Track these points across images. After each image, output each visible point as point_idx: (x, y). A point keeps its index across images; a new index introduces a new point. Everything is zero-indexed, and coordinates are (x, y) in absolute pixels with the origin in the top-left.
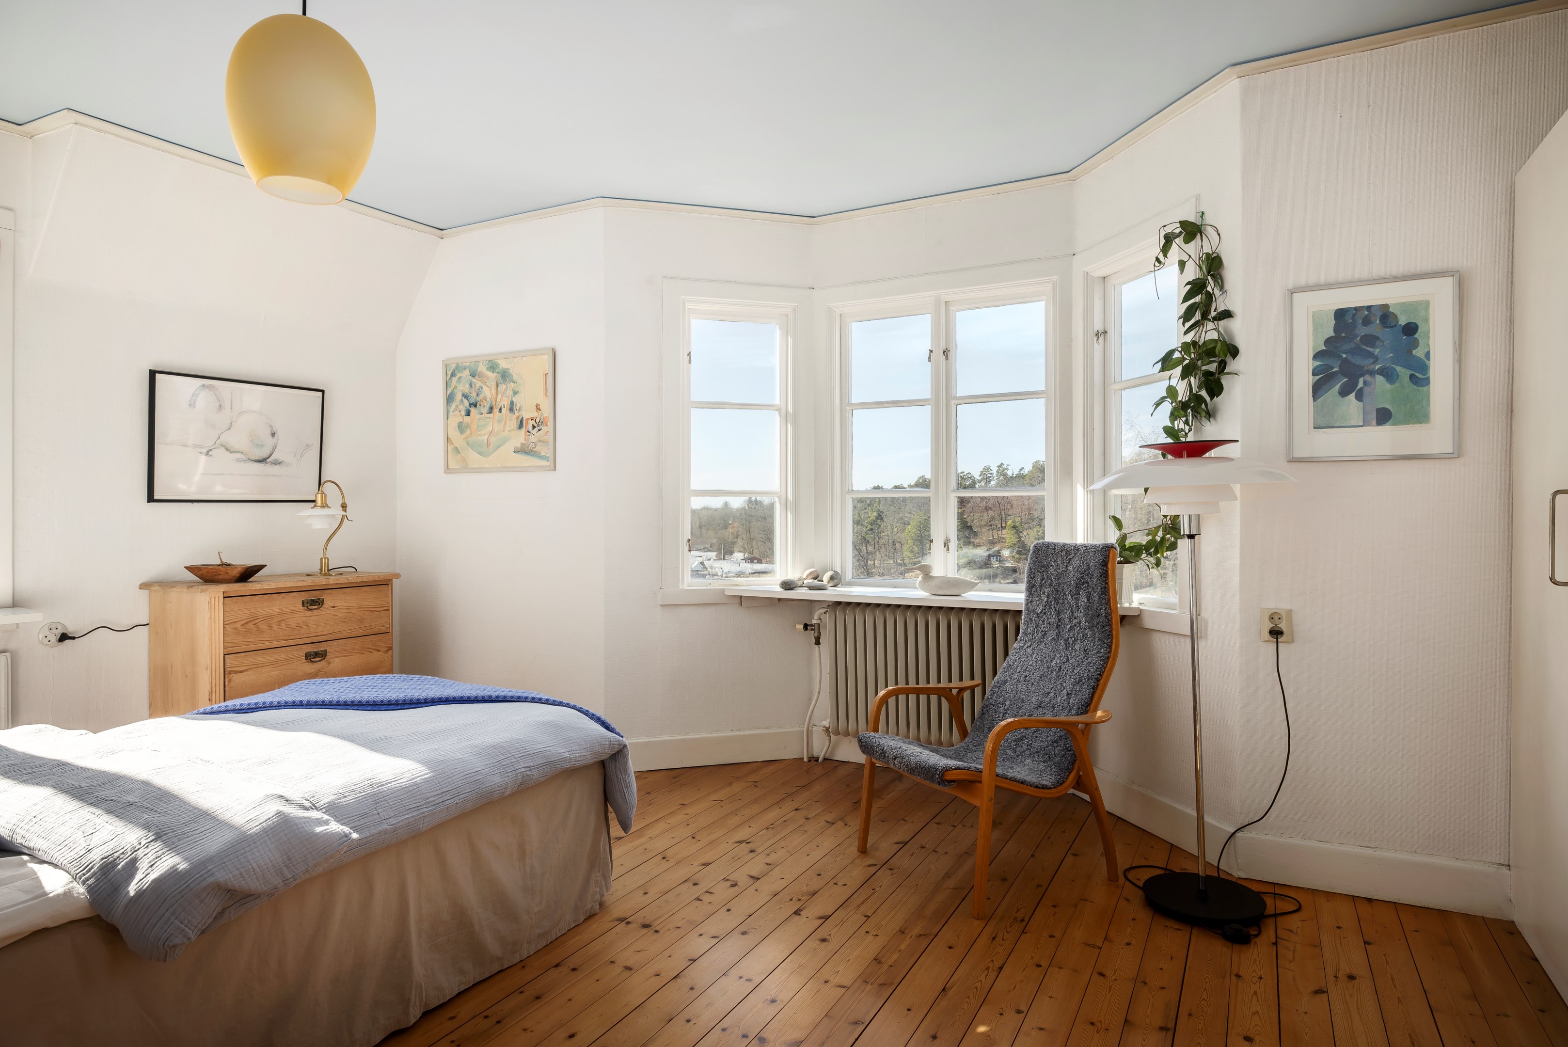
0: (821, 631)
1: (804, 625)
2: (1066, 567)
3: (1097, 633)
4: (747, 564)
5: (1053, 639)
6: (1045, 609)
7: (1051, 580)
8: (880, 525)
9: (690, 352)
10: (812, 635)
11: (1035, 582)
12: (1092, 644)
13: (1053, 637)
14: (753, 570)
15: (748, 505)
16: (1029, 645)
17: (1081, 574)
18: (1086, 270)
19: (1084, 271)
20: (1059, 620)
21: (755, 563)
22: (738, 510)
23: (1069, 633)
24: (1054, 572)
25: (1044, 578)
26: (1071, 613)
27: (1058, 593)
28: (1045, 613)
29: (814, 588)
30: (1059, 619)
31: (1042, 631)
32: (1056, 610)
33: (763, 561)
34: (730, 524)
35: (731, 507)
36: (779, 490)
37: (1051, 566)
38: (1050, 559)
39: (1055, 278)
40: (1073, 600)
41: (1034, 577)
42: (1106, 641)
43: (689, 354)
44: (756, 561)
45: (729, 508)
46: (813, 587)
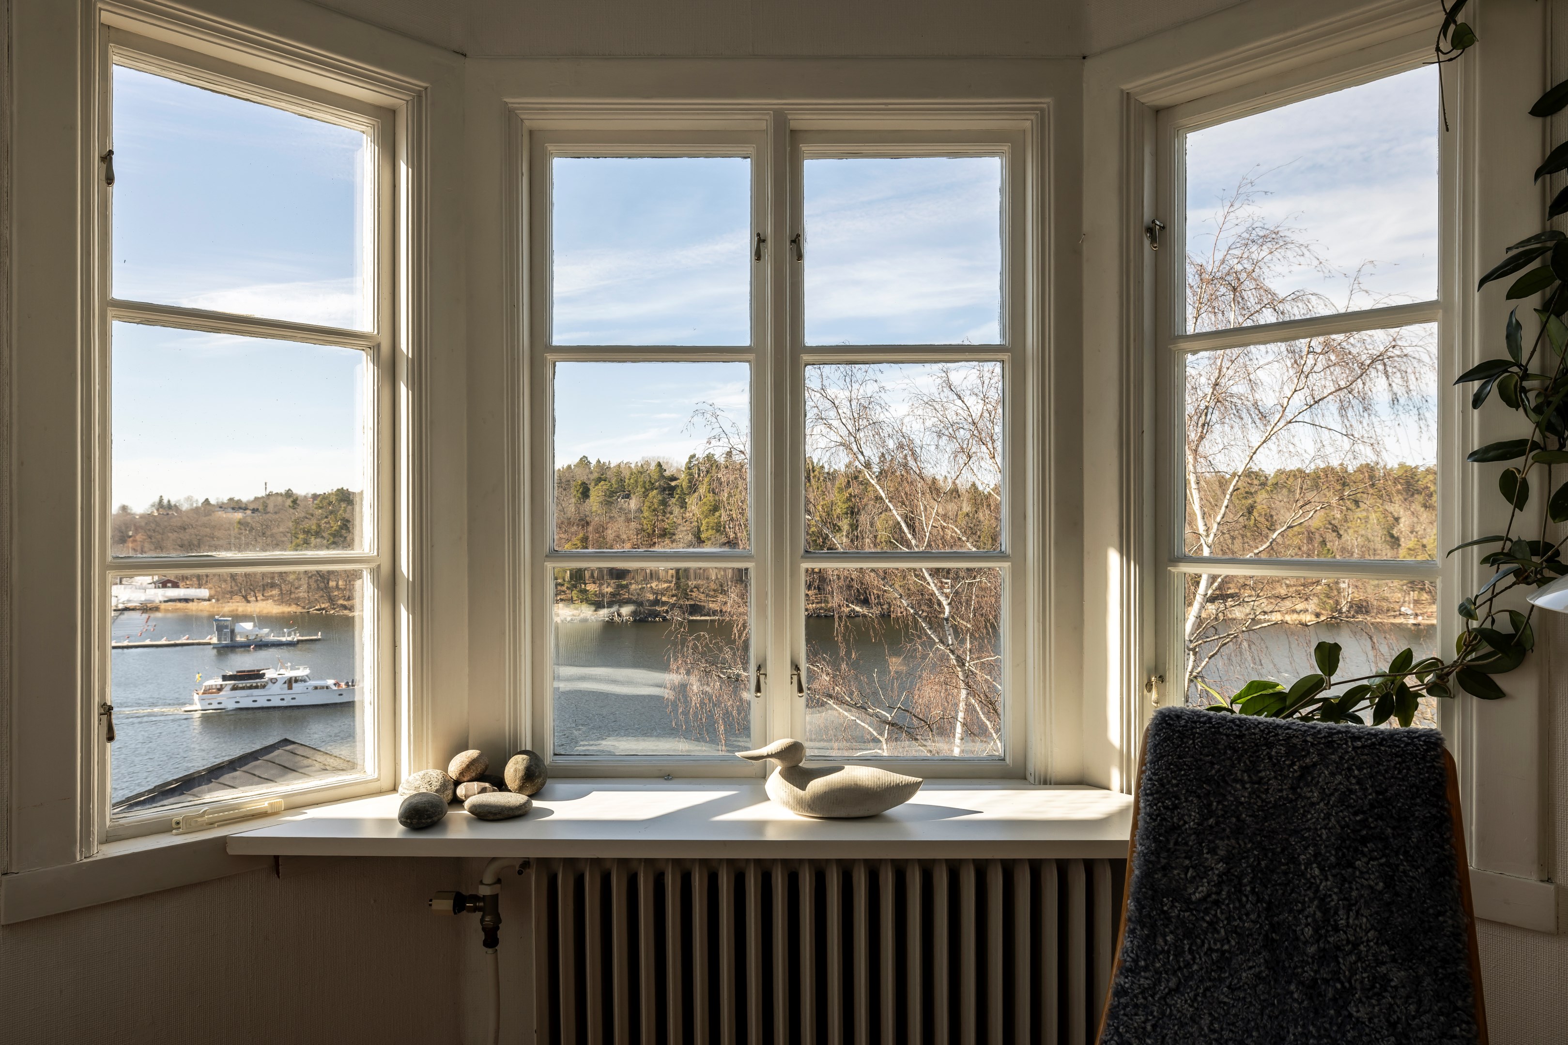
0: (500, 911)
1: (456, 899)
2: (1293, 789)
3: (1428, 979)
4: (157, 591)
5: (1257, 976)
6: (1218, 893)
7: (1238, 819)
11: (1179, 819)
12: (1412, 1008)
13: (1257, 970)
14: (166, 597)
15: (158, 510)
16: (1173, 985)
17: (1356, 814)
18: (1127, 87)
19: (1122, 91)
20: (1274, 928)
21: (169, 587)
22: (142, 516)
23: (1315, 967)
24: (1250, 797)
25: (1211, 813)
26: (1319, 914)
27: (1266, 855)
28: (1217, 903)
29: (498, 817)
30: (1271, 925)
31: (1210, 949)
32: (1259, 900)
33: (181, 584)
34: (130, 537)
35: (133, 512)
36: (376, 553)
37: (1236, 781)
38: (1228, 763)
39: (1046, 102)
40: (1327, 880)
41: (1176, 807)
42: (1460, 1003)
45: (130, 514)
46: (495, 814)
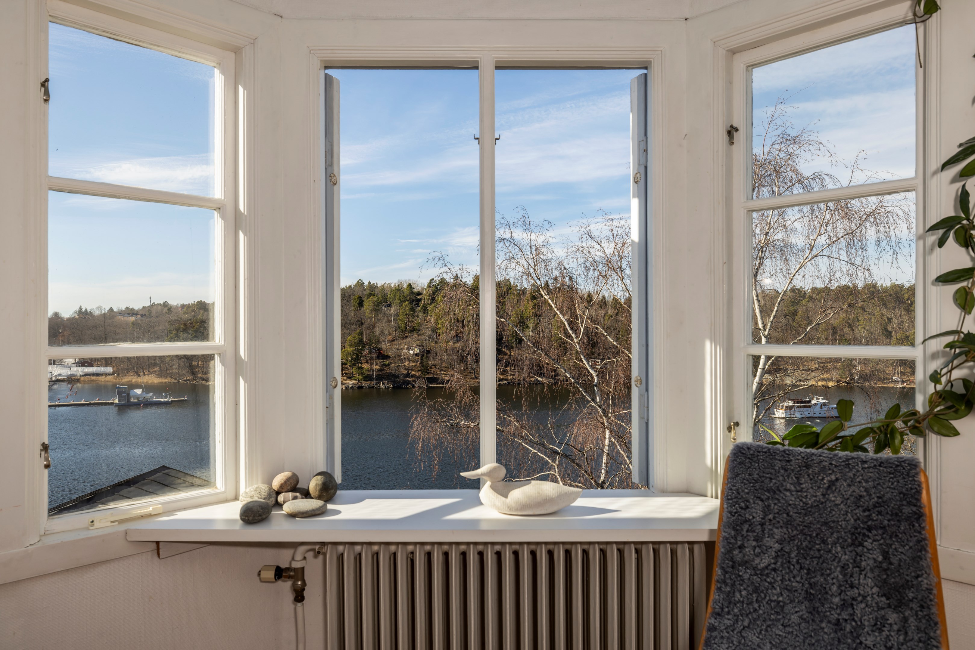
0: (305, 578)
1: (276, 571)
2: (824, 495)
3: (912, 619)
4: (78, 368)
5: (801, 617)
6: (775, 564)
8: (203, 333)
9: (47, 80)
10: (286, 586)
11: (750, 515)
12: (901, 637)
13: (801, 613)
14: (84, 372)
16: (746, 623)
17: (864, 511)
20: (811, 586)
21: (86, 366)
22: (69, 319)
23: (838, 611)
24: (795, 501)
25: (770, 511)
26: (840, 577)
27: (806, 539)
28: (774, 570)
29: (305, 515)
30: (810, 584)
31: (770, 600)
32: (802, 568)
33: (94, 364)
34: (61, 333)
35: (62, 316)
36: (224, 343)
37: (786, 490)
38: (781, 478)
40: (846, 554)
41: (747, 507)
43: (45, 84)
44: (86, 364)
45: (60, 318)
